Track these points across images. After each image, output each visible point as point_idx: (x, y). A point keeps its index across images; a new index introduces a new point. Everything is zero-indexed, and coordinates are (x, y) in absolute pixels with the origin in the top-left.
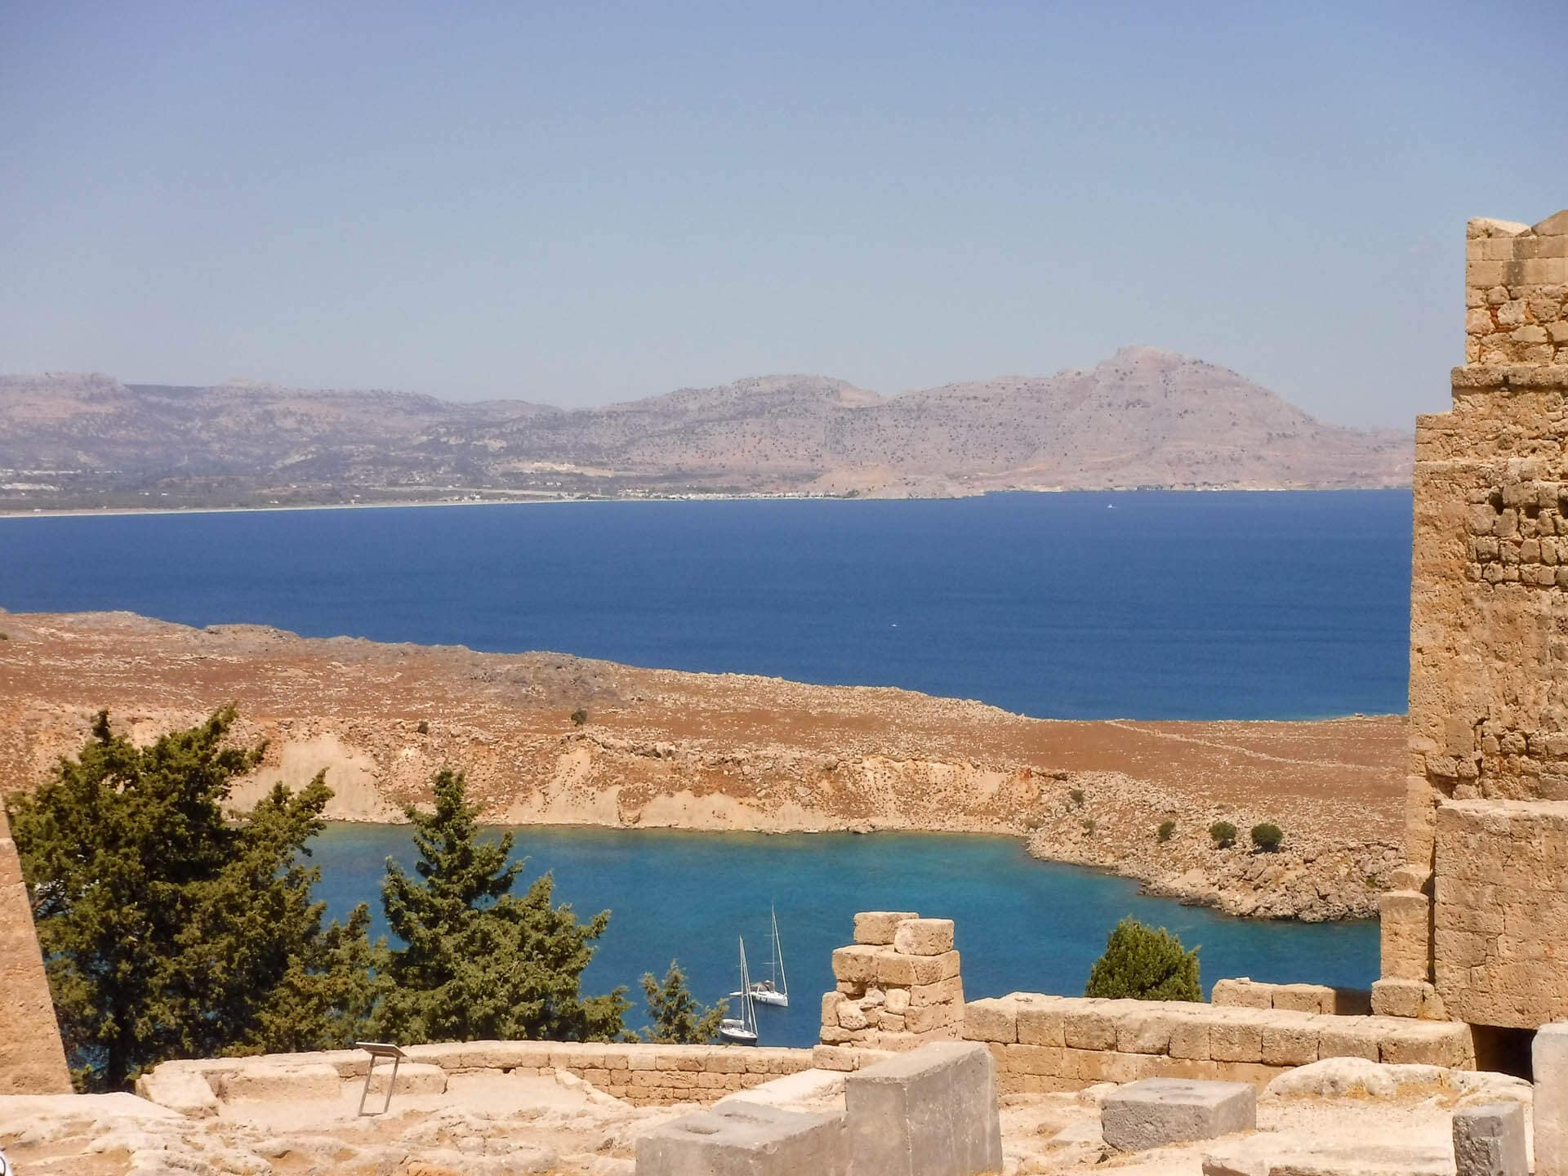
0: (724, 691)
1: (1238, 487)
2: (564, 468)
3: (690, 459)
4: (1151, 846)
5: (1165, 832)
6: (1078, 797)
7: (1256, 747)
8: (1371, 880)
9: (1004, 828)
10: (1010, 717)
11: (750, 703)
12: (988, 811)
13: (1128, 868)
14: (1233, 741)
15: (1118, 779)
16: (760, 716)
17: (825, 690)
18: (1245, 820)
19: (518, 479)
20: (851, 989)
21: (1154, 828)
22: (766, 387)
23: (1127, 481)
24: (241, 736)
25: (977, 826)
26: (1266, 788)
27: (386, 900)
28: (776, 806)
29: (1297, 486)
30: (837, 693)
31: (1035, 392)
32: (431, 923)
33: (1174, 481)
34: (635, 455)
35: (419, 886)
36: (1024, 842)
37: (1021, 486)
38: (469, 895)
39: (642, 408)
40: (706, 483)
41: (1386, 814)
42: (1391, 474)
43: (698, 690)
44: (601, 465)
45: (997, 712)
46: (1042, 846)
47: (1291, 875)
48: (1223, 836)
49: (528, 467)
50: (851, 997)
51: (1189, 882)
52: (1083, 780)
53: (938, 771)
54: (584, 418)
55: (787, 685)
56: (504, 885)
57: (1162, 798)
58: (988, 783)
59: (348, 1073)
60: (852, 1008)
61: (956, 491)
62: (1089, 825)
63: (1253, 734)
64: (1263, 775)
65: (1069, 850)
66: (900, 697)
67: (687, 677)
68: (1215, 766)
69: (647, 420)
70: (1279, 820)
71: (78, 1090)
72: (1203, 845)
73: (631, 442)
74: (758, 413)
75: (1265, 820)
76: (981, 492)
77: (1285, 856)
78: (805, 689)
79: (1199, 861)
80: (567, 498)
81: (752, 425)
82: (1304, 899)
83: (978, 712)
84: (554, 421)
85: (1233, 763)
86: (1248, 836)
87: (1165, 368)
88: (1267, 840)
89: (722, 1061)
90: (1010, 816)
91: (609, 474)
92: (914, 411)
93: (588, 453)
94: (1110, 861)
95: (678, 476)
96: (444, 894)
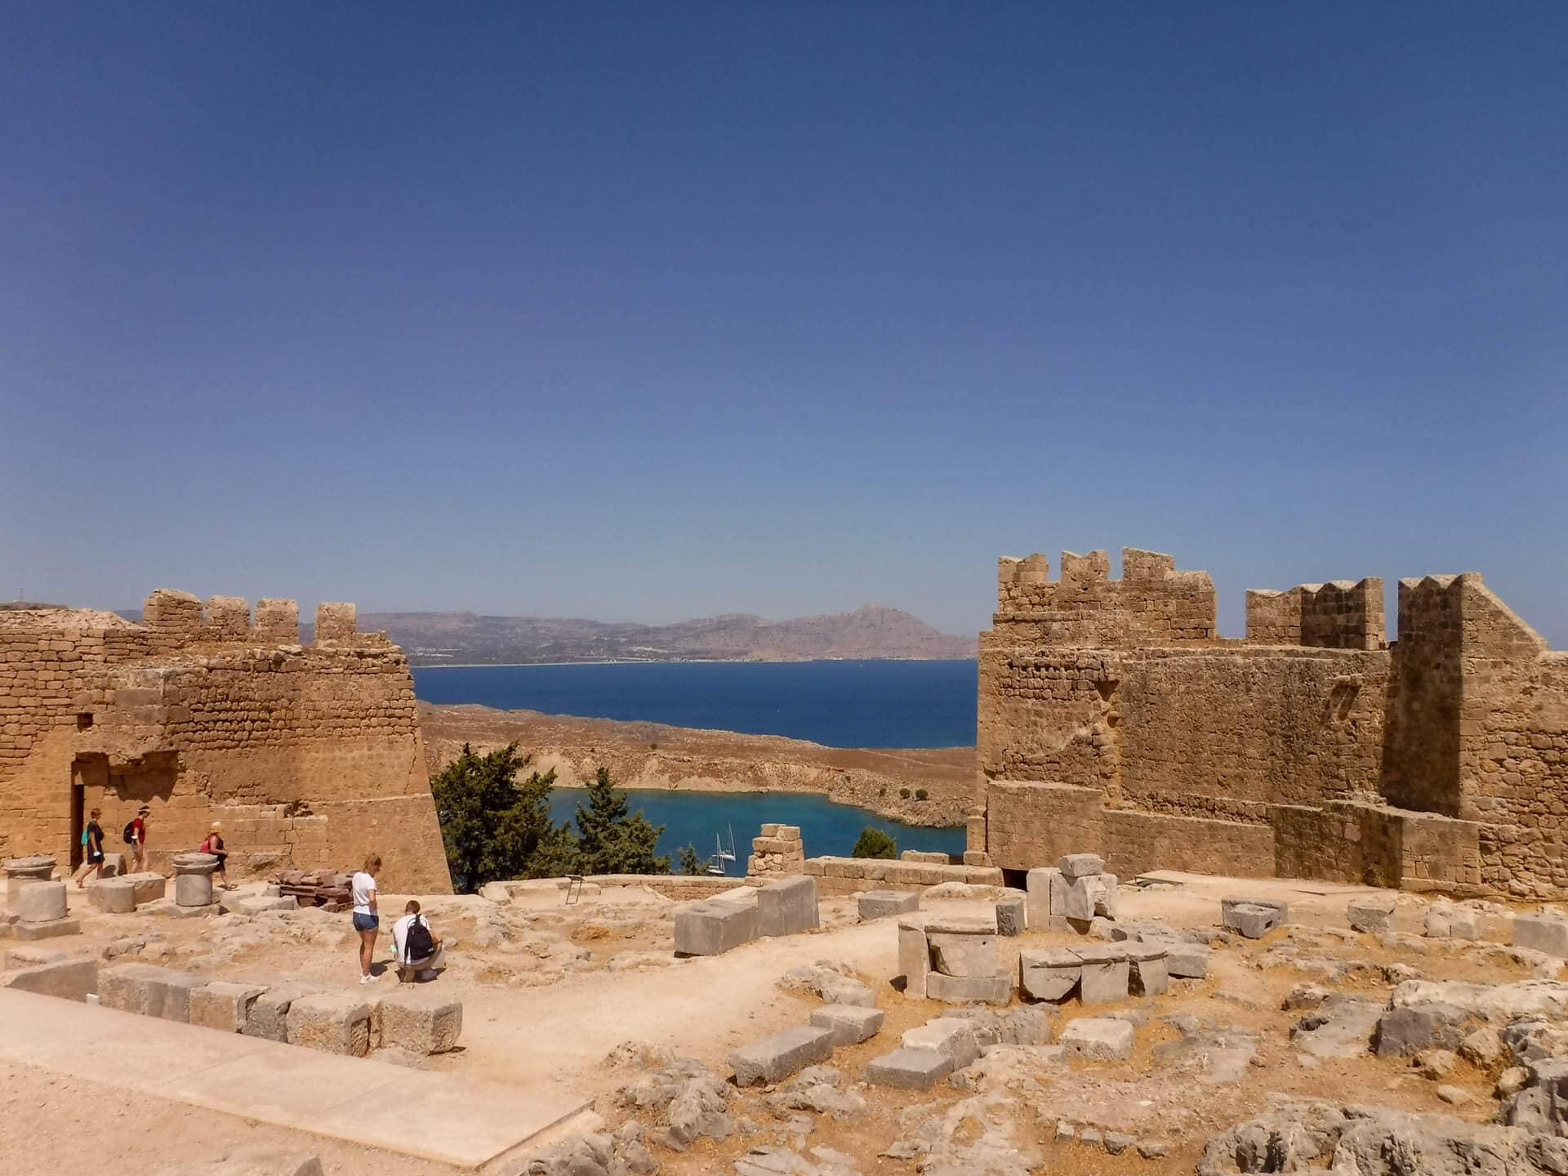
0: (710, 737)
1: (911, 658)
2: (649, 649)
3: (698, 646)
4: (877, 798)
5: (882, 792)
6: (848, 779)
7: (917, 759)
8: (963, 812)
9: (819, 790)
10: (822, 747)
11: (720, 741)
12: (812, 784)
13: (868, 806)
14: (908, 757)
15: (864, 772)
16: (724, 746)
17: (750, 736)
18: (913, 788)
19: (632, 654)
20: (760, 854)
21: (878, 790)
22: (727, 619)
23: (866, 656)
24: (521, 752)
25: (808, 790)
26: (921, 775)
27: (577, 818)
28: (731, 781)
29: (933, 658)
30: (755, 737)
31: (832, 621)
32: (595, 828)
33: (885, 656)
34: (677, 645)
35: (590, 813)
36: (827, 796)
37: (826, 658)
38: (610, 817)
39: (679, 627)
40: (704, 655)
41: (968, 786)
42: (969, 654)
43: (701, 736)
44: (664, 648)
45: (817, 745)
46: (834, 798)
47: (932, 809)
48: (905, 794)
49: (635, 649)
50: (760, 857)
51: (891, 812)
52: (849, 772)
53: (794, 768)
54: (658, 630)
55: (736, 734)
56: (624, 813)
57: (881, 779)
58: (813, 773)
59: (562, 887)
60: (760, 862)
61: (802, 659)
62: (853, 789)
63: (914, 754)
64: (920, 770)
65: (845, 799)
66: (779, 739)
67: (696, 731)
68: (902, 767)
69: (681, 631)
70: (925, 788)
71: (456, 893)
72: (897, 797)
73: (674, 640)
74: (724, 629)
75: (921, 788)
76: (811, 660)
77: (929, 802)
78: (742, 736)
79: (895, 803)
80: (650, 661)
81: (722, 633)
82: (937, 819)
83: (809, 745)
84: (646, 631)
85: (909, 765)
86: (914, 794)
87: (882, 612)
88: (922, 795)
89: (708, 882)
90: (822, 786)
91: (666, 652)
92: (785, 628)
93: (658, 644)
94: (861, 803)
95: (694, 653)
96: (601, 816)
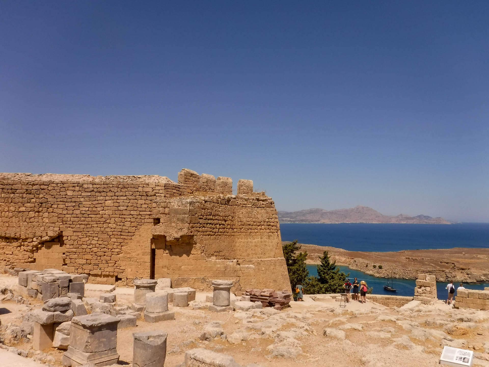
0: (310, 247)
1: (372, 223)
2: (289, 219)
3: (304, 218)
4: (365, 268)
5: (367, 266)
6: (355, 261)
7: (378, 255)
8: (394, 273)
9: (346, 265)
10: (346, 251)
11: (313, 248)
12: (343, 263)
13: (362, 270)
14: (375, 255)
15: (360, 259)
16: (314, 250)
17: (322, 247)
18: (377, 265)
19: (283, 220)
21: (365, 265)
22: (313, 210)
23: (358, 222)
25: (342, 264)
26: (380, 261)
27: (318, 270)
28: (317, 261)
29: (380, 223)
30: (324, 247)
31: (346, 211)
32: (324, 274)
33: (364, 222)
34: (297, 218)
35: (322, 268)
36: (348, 267)
37: (345, 222)
39: (298, 212)
40: (306, 221)
41: (396, 264)
42: (392, 221)
43: (306, 246)
44: (293, 219)
45: (344, 250)
46: (351, 267)
47: (384, 272)
48: (375, 267)
49: (284, 219)
50: (419, 288)
51: (370, 272)
52: (356, 259)
53: (337, 257)
54: (291, 213)
55: (318, 246)
57: (366, 262)
58: (343, 259)
60: (420, 290)
61: (337, 223)
62: (357, 265)
63: (377, 254)
64: (380, 259)
65: (355, 268)
66: (332, 248)
67: (305, 245)
68: (373, 258)
69: (298, 214)
70: (381, 265)
71: (294, 301)
72: (372, 268)
73: (297, 216)
74: (312, 213)
75: (380, 265)
76: (340, 223)
77: (383, 269)
78: (320, 247)
79: (371, 270)
80: (289, 223)
81: (311, 214)
82: (385, 275)
83: (342, 250)
84: (287, 213)
85: (375, 257)
86: (378, 267)
87: (363, 208)
88: (380, 267)
90: (346, 263)
91: (294, 220)
92: (332, 213)
93: (292, 217)
94: (360, 269)
95: (302, 220)
96: (325, 270)
